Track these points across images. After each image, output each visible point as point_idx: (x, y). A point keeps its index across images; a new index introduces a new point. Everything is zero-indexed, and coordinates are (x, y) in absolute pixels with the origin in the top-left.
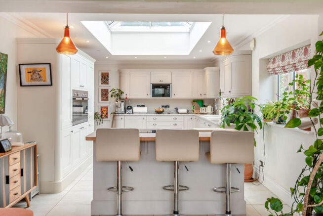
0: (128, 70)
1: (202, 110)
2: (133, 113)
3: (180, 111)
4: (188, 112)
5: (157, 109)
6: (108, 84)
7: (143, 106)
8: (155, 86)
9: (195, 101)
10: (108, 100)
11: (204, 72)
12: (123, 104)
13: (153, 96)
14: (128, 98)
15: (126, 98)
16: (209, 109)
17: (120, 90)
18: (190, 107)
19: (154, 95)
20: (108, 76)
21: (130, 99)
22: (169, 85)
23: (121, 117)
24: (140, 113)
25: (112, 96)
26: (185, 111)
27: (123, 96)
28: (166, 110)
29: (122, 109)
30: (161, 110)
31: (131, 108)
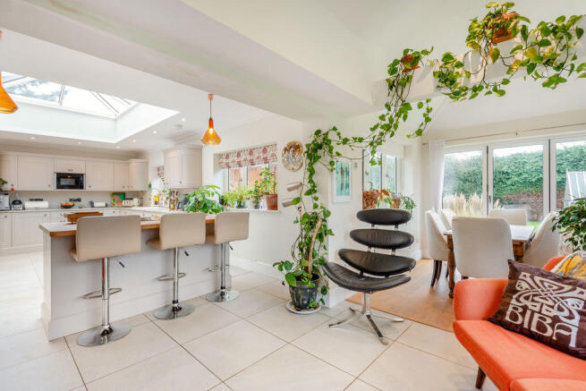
0: (16, 153)
1: (125, 203)
2: (24, 209)
3: (96, 204)
4: (107, 206)
5: (64, 204)
7: (41, 200)
8: (60, 176)
9: (114, 194)
11: (128, 164)
12: (7, 198)
13: (57, 188)
14: (15, 190)
15: (13, 190)
16: (136, 201)
18: (109, 200)
19: (59, 186)
21: (19, 192)
22: (82, 175)
23: (5, 214)
24: (36, 208)
26: (104, 204)
27: (7, 187)
28: (77, 204)
29: (6, 204)
30: (71, 204)
31: (20, 203)
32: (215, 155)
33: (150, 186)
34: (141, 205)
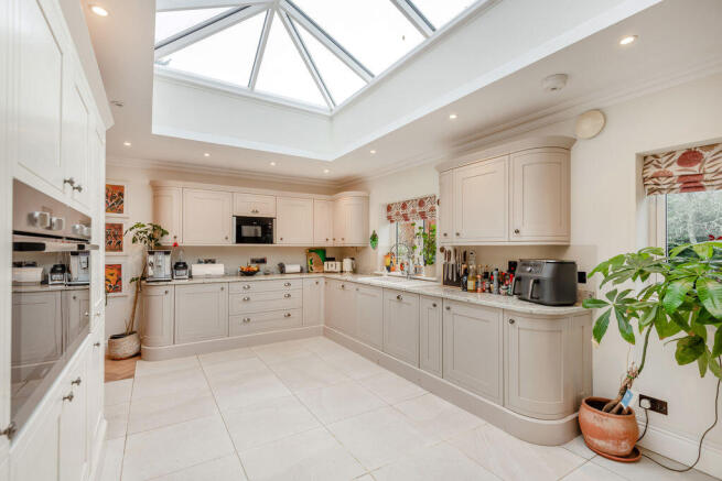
0: (181, 184)
1: (328, 266)
2: (191, 277)
3: (288, 268)
4: (302, 271)
5: (244, 268)
6: (121, 211)
7: (213, 262)
8: (242, 221)
9: (312, 250)
10: (121, 249)
11: (334, 200)
12: (168, 259)
13: (238, 241)
14: (180, 245)
15: (176, 245)
16: (347, 263)
17: (156, 228)
18: (305, 261)
19: (240, 239)
20: (121, 195)
21: (184, 249)
22: (271, 220)
23: (163, 289)
24: (208, 276)
25: (134, 241)
26: (297, 268)
27: (167, 241)
28: (262, 266)
29: (166, 271)
30: (254, 267)
31: (185, 266)
32: (638, 155)
33: (374, 238)
34: (355, 271)
